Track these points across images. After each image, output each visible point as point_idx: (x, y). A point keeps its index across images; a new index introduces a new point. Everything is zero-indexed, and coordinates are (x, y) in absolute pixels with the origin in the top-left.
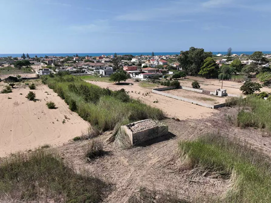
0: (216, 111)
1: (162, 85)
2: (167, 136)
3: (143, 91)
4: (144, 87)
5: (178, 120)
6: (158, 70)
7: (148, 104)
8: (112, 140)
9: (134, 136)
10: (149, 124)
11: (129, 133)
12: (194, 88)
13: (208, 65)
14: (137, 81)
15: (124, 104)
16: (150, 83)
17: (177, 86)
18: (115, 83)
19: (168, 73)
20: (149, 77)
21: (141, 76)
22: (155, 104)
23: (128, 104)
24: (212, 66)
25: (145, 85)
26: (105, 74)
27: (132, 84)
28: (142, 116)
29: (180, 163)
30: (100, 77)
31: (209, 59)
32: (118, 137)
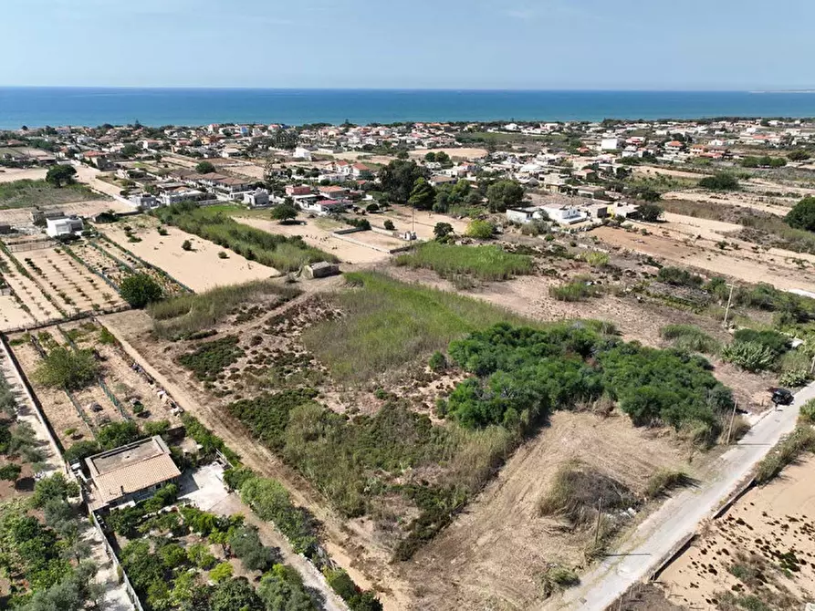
0: (392, 255)
1: (348, 223)
2: (338, 273)
3: (322, 234)
4: (323, 227)
5: (351, 263)
6: (348, 191)
7: (325, 250)
8: (299, 276)
9: (314, 271)
10: (325, 264)
11: (310, 269)
12: (387, 229)
13: (418, 190)
14: (312, 216)
15: (303, 251)
16: (331, 221)
17: (365, 226)
18: (279, 221)
19: (365, 197)
20: (331, 210)
21: (317, 208)
22: (335, 251)
23: (307, 251)
24: (424, 192)
25: (324, 224)
26: (256, 202)
27: (305, 224)
28: (319, 260)
29: (342, 283)
30: (249, 208)
31: (421, 180)
32: (302, 274)
